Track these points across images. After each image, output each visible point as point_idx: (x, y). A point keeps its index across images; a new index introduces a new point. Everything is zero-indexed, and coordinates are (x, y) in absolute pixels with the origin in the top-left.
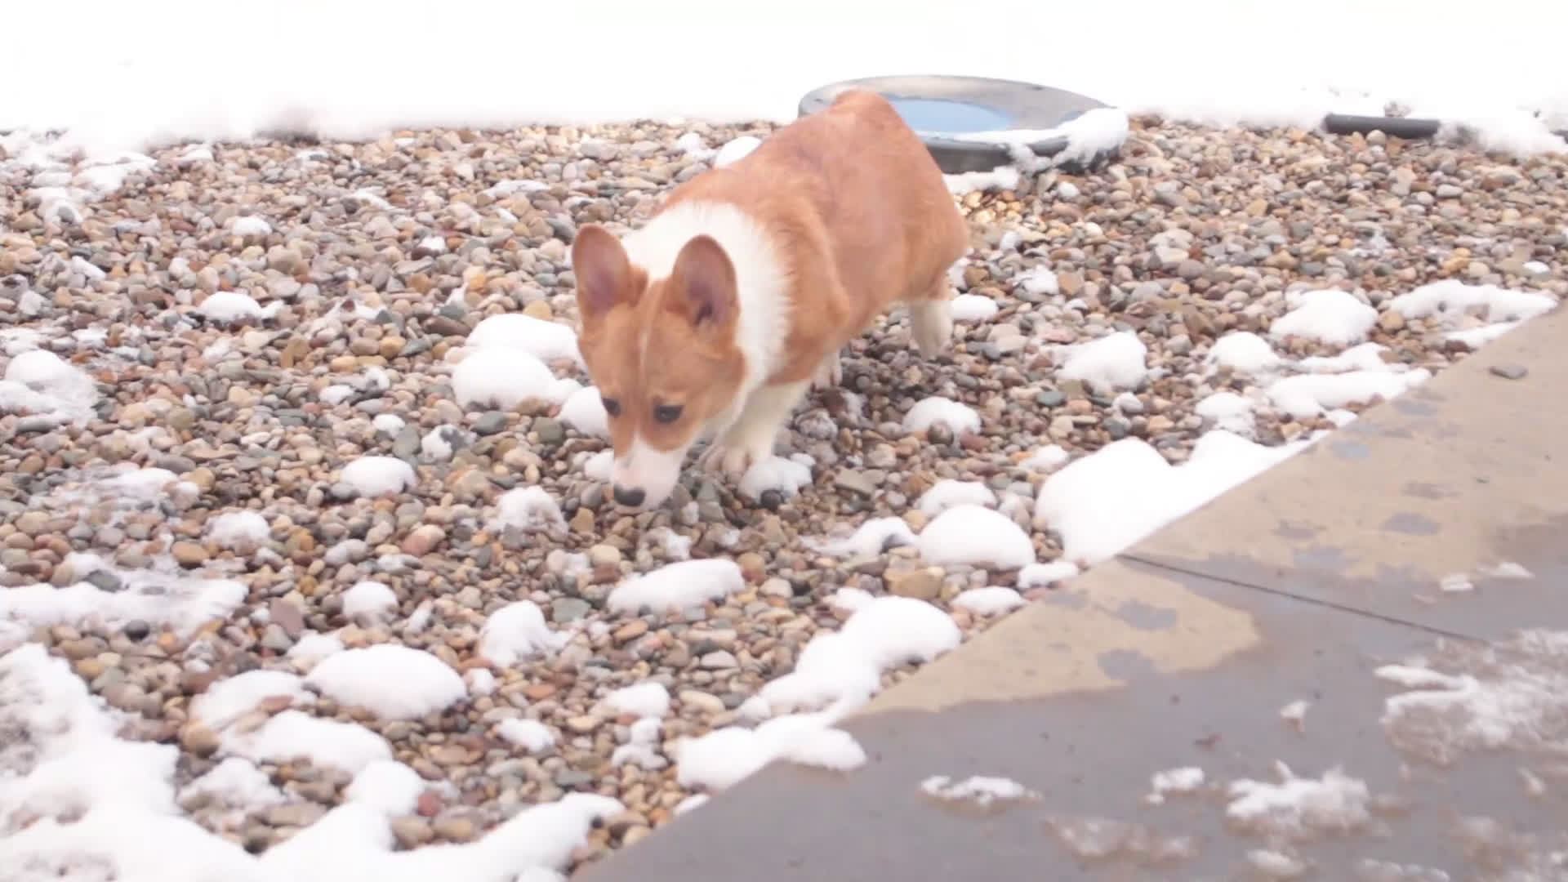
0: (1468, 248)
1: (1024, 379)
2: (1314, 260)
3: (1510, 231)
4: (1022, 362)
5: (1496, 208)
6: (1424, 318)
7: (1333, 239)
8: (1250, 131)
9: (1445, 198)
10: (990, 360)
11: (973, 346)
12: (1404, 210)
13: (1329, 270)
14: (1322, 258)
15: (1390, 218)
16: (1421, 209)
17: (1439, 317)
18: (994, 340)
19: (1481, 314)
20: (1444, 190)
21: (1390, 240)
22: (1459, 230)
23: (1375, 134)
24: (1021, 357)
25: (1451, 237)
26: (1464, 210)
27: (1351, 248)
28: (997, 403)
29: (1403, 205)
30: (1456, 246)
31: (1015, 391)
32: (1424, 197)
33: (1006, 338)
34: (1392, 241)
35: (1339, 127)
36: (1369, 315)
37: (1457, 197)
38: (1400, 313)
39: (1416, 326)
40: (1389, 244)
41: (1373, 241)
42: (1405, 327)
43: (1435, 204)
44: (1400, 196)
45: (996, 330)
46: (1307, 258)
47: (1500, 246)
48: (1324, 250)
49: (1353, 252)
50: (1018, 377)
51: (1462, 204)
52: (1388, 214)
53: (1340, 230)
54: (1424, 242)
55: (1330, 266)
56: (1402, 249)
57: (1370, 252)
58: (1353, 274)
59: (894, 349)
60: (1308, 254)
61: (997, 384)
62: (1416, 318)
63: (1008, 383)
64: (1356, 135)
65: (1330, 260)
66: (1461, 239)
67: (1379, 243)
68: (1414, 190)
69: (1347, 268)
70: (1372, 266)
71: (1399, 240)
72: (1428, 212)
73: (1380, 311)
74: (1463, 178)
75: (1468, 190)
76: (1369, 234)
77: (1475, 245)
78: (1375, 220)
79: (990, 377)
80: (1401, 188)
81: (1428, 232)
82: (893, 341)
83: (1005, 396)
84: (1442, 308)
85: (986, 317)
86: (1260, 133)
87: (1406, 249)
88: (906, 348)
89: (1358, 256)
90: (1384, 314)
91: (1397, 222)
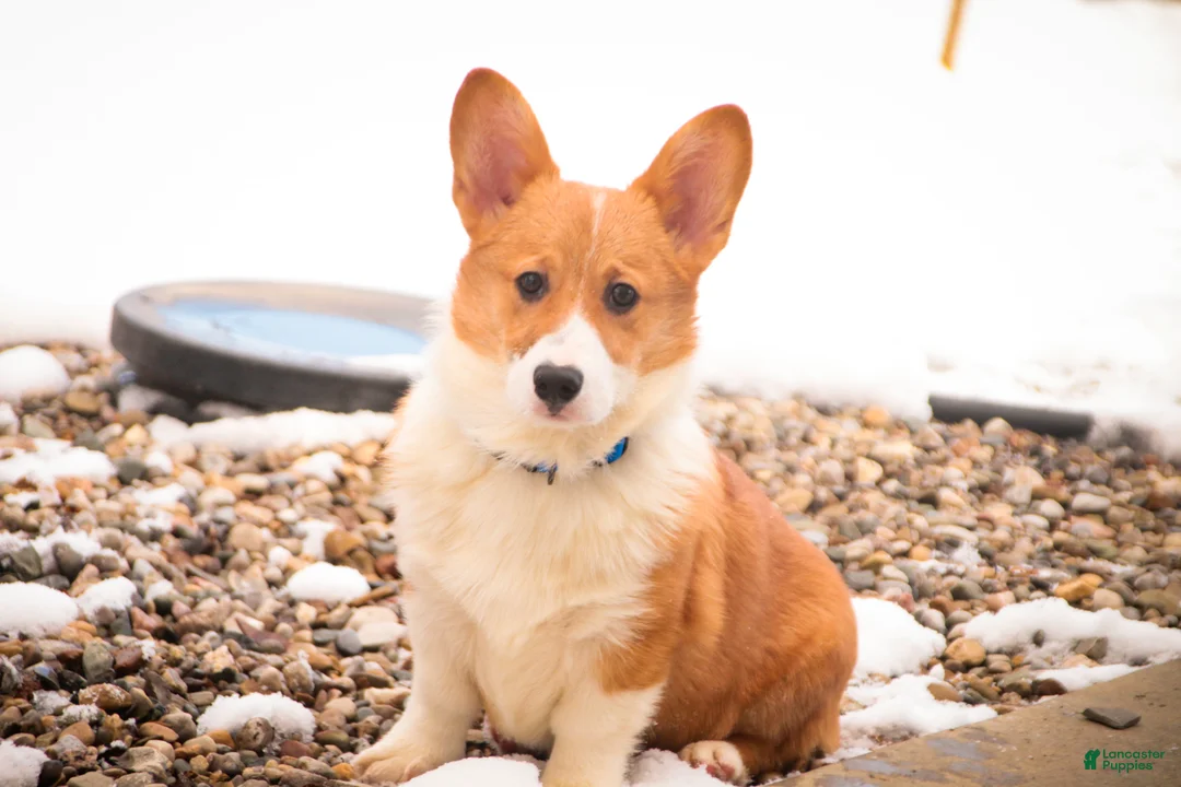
0: (1101, 575)
1: (390, 679)
2: (863, 568)
3: (1169, 561)
4: (394, 660)
5: (1156, 531)
6: (1012, 653)
7: (901, 545)
8: (809, 406)
9: (1083, 513)
10: (344, 653)
11: (324, 634)
12: (1017, 521)
13: (881, 583)
14: (876, 567)
15: (993, 528)
16: (1043, 523)
17: (1033, 653)
18: (356, 628)
19: (1096, 651)
20: (1081, 501)
21: (983, 554)
22: (1094, 553)
23: (997, 425)
24: (392, 652)
25: (1079, 559)
26: (1108, 532)
27: (923, 559)
28: (345, 705)
29: (1014, 514)
30: (1081, 572)
31: (371, 694)
32: (1051, 507)
33: (374, 626)
34: (987, 557)
35: (947, 413)
36: (932, 641)
37: (1101, 514)
38: (976, 640)
39: (997, 662)
40: (984, 561)
41: (958, 554)
42: (984, 664)
43: (1066, 518)
44: (1014, 504)
45: (360, 615)
46: (854, 566)
47: (1148, 577)
48: (883, 556)
49: (925, 566)
50: (382, 675)
51: (1106, 522)
52: (990, 523)
53: (915, 537)
54: (1035, 562)
55: (885, 578)
56: (1000, 569)
57: (952, 566)
58: (920, 593)
59: (201, 630)
60: (859, 559)
61: (346, 681)
62: (999, 652)
63: (363, 682)
64: (970, 424)
65: (887, 570)
66: (1091, 563)
67: (966, 558)
68: (1037, 496)
69: (911, 583)
70: (949, 585)
71: (999, 556)
72: (1052, 526)
73: (950, 641)
74: (1117, 490)
75: (1120, 505)
76: (953, 543)
77: (1110, 574)
78: (971, 529)
79: (340, 674)
80: (1020, 493)
81: (1046, 551)
82: (200, 618)
83: (357, 698)
84: (1038, 640)
85: (349, 598)
86: (824, 411)
87: (1007, 569)
88: (221, 631)
89: (932, 572)
90: (954, 643)
91: (1002, 534)
